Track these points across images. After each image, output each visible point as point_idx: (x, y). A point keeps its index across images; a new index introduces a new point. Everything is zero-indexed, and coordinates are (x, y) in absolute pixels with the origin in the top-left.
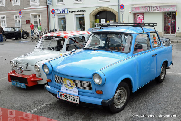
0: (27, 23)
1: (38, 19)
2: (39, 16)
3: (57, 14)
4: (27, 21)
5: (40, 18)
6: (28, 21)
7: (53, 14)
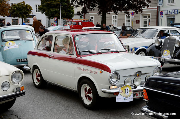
0: (136, 23)
1: (147, 19)
2: (149, 17)
3: (166, 14)
4: (136, 21)
5: (150, 18)
6: (138, 21)
7: (161, 16)
